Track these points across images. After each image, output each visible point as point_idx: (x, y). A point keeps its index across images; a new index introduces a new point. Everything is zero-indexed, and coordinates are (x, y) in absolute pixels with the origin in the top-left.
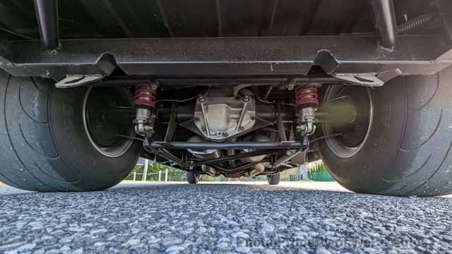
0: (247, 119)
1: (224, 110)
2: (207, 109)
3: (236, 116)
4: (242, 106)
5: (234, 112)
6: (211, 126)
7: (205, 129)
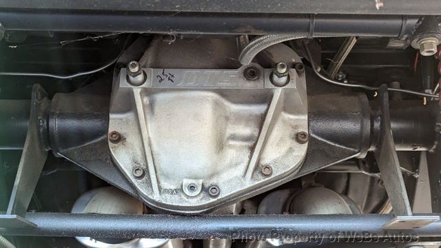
0: (282, 140)
1: (207, 111)
2: (151, 105)
3: (246, 131)
4: (266, 98)
5: (239, 118)
6: (164, 161)
7: (145, 173)
